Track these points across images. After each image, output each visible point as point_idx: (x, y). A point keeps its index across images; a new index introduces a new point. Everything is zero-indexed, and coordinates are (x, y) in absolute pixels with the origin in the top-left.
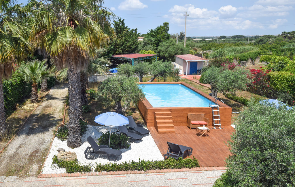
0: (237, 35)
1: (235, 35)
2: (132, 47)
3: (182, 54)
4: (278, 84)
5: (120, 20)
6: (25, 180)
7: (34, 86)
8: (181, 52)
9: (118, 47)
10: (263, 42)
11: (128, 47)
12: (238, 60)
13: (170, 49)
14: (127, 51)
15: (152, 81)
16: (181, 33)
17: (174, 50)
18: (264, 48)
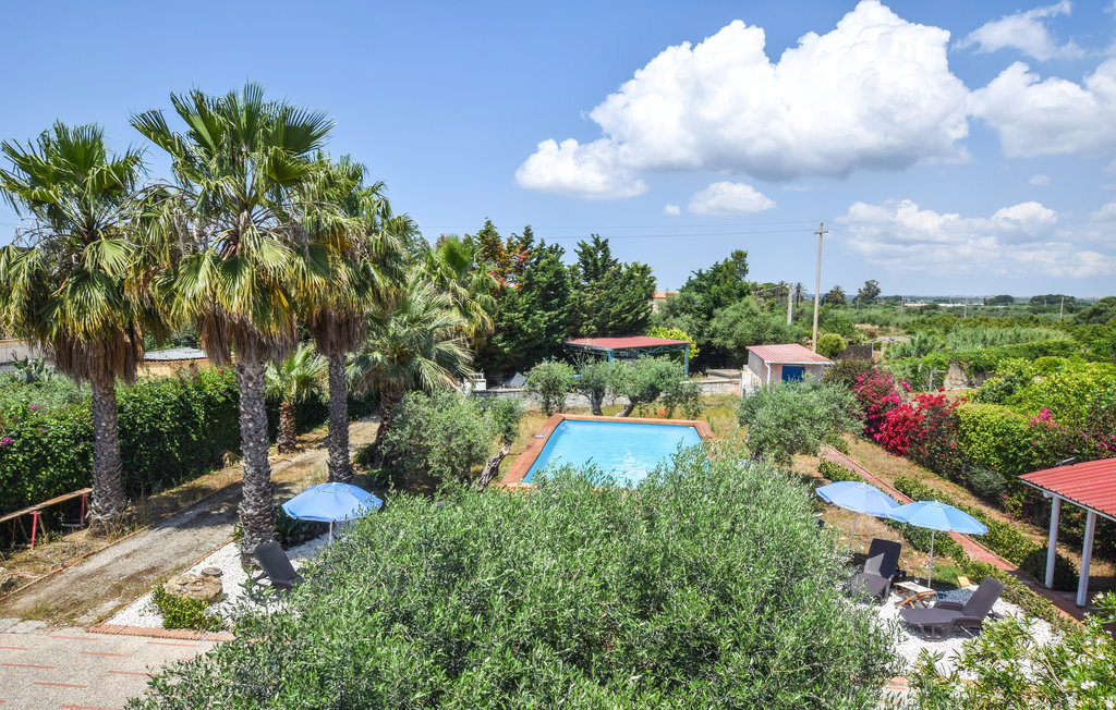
0: (1051, 296)
1: (1044, 293)
2: (626, 318)
3: (776, 341)
4: (974, 443)
5: (597, 241)
6: (55, 633)
7: (285, 409)
8: (772, 336)
9: (585, 316)
10: (1103, 317)
11: (614, 318)
12: (965, 367)
13: (740, 327)
14: (611, 328)
15: (627, 414)
16: (867, 283)
17: (749, 332)
18: (1099, 335)
